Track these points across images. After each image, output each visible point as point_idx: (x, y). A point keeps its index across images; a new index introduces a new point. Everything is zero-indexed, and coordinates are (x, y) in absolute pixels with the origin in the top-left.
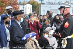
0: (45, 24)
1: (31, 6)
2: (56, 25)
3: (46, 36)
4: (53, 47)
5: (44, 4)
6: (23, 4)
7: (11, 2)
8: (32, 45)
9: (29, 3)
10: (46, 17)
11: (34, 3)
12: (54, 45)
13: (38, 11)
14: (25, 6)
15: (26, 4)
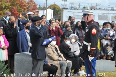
0: (67, 31)
1: (52, 11)
2: (78, 31)
3: (68, 42)
4: (75, 53)
5: (67, 9)
6: (43, 9)
7: (30, 6)
8: (53, 51)
9: (50, 7)
10: (68, 23)
11: (55, 8)
12: (76, 51)
13: (60, 17)
14: (45, 11)
15: (46, 9)
